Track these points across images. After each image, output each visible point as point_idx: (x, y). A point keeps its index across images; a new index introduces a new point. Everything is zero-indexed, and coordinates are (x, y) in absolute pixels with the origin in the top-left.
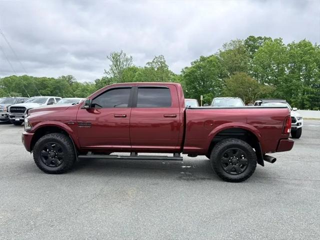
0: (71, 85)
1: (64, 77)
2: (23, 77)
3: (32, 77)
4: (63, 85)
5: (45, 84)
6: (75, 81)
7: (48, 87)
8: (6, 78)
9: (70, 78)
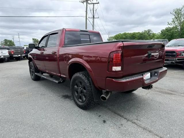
0: (149, 35)
1: (146, 31)
2: (124, 33)
3: (128, 33)
4: (144, 36)
5: (134, 37)
6: (152, 32)
7: (136, 38)
8: (116, 35)
9: (149, 31)
